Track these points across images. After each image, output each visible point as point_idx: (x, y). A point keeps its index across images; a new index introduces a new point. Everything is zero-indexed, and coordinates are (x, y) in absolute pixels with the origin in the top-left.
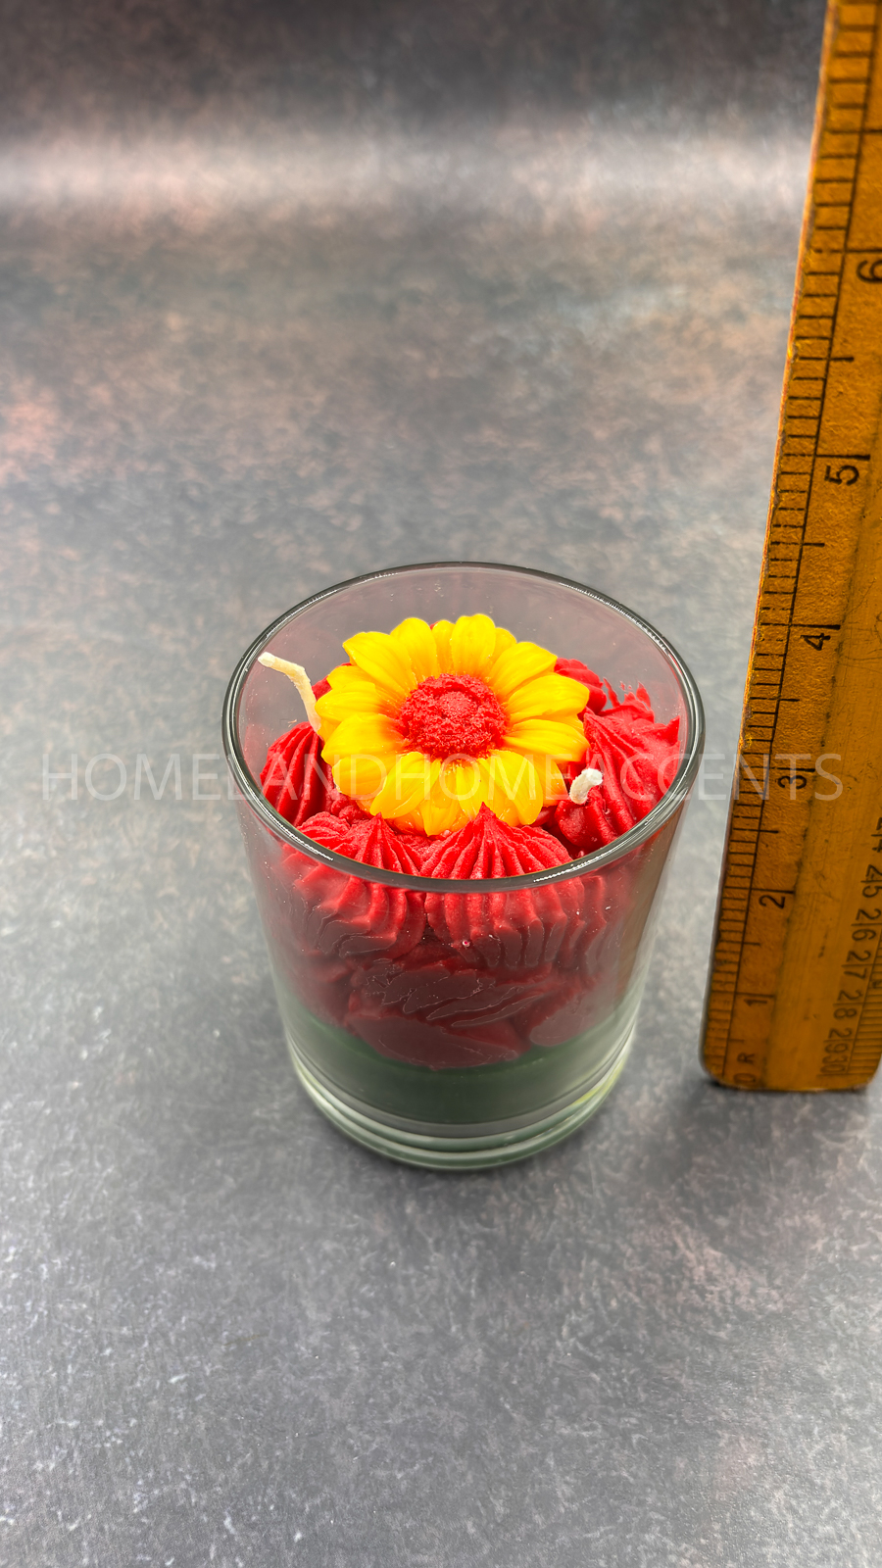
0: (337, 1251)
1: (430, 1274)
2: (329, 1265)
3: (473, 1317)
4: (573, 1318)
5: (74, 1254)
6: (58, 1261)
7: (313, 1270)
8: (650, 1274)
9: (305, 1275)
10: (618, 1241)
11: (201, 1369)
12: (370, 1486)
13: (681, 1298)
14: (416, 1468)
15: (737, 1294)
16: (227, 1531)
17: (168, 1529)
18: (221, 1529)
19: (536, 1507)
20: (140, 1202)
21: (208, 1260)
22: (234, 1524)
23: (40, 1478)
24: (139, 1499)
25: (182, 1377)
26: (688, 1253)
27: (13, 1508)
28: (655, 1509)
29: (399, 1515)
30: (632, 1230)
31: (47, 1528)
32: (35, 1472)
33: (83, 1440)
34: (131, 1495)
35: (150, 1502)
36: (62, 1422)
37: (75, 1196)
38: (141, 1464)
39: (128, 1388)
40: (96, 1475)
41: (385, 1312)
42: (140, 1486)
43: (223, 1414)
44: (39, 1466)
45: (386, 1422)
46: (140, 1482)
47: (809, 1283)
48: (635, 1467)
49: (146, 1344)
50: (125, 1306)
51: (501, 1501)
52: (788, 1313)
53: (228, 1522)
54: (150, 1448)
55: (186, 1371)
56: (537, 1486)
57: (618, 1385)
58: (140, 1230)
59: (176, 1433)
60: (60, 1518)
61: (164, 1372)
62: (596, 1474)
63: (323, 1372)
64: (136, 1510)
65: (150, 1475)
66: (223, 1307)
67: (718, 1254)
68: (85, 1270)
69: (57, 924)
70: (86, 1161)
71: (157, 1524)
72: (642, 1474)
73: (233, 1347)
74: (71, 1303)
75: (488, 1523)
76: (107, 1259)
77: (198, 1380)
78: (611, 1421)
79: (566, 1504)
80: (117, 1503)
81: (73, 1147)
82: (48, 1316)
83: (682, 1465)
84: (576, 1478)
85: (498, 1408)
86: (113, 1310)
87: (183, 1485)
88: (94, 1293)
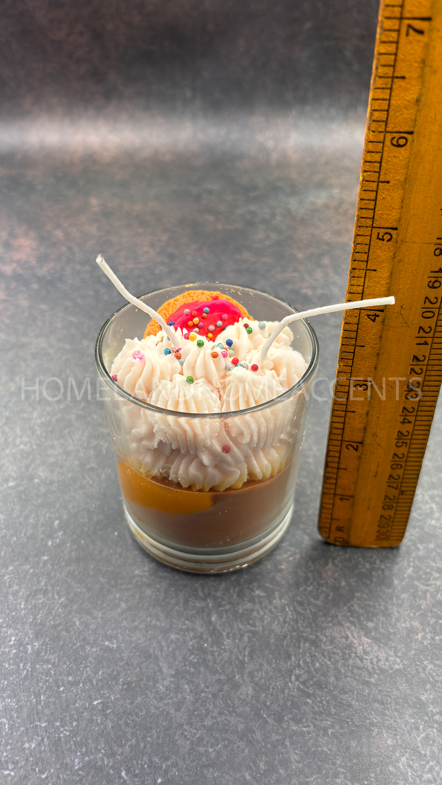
0: (178, 639)
1: (225, 651)
2: (174, 646)
3: (247, 671)
4: (297, 672)
5: (45, 641)
6: (36, 644)
7: (166, 649)
8: (335, 650)
9: (162, 651)
10: (319, 634)
11: (109, 697)
12: (196, 755)
13: (351, 662)
14: (220, 746)
15: (379, 660)
16: (123, 778)
17: (93, 777)
18: (120, 777)
19: (281, 766)
20: (78, 615)
21: (112, 643)
22: (126, 774)
23: (27, 751)
24: (78, 762)
25: (100, 701)
26: (354, 640)
27: (13, 767)
28: (341, 766)
29: (211, 770)
30: (325, 628)
31: (31, 777)
32: (25, 748)
33: (49, 733)
34: (74, 760)
35: (83, 763)
36: (38, 723)
37: (45, 612)
38: (79, 745)
39: (72, 707)
40: (56, 750)
41: (202, 669)
42: (79, 756)
43: (120, 719)
44: (27, 745)
45: (204, 723)
46: (78, 754)
47: (415, 655)
48: (330, 746)
49: (81, 685)
50: (70, 666)
51: (263, 763)
52: (405, 669)
53: (123, 774)
54: (84, 736)
55: (101, 698)
56: (281, 755)
57: (321, 705)
58: (78, 628)
59: (97, 729)
60: (37, 771)
61: (91, 699)
62: (311, 749)
63: (171, 698)
64: (76, 768)
65: (84, 750)
66: (120, 667)
67: (369, 641)
68: (50, 648)
69: (36, 481)
70: (51, 595)
71: (87, 775)
72: (334, 749)
73: (125, 687)
74: (43, 664)
75: (256, 774)
76: (61, 643)
77: (108, 703)
78: (318, 723)
79: (296, 764)
80: (66, 764)
81: (44, 588)
82: (31, 671)
83: (354, 745)
84: (301, 751)
85: (260, 716)
86: (64, 668)
87: (100, 755)
88: (55, 660)
